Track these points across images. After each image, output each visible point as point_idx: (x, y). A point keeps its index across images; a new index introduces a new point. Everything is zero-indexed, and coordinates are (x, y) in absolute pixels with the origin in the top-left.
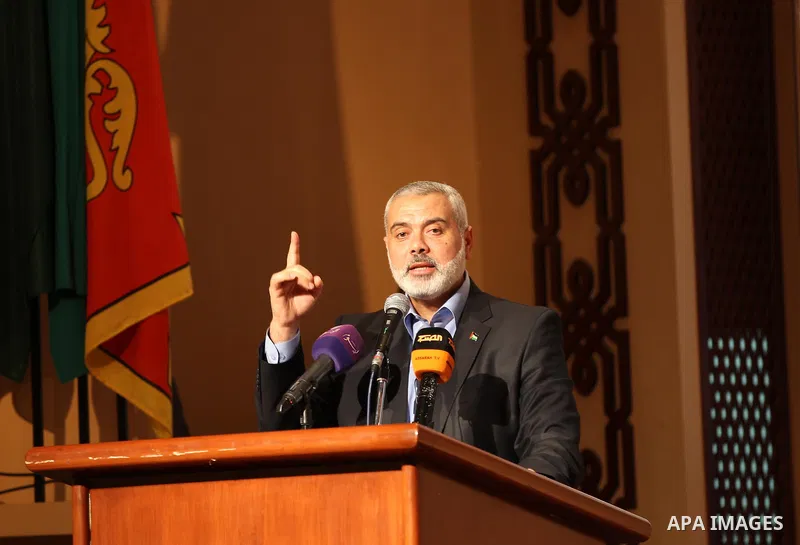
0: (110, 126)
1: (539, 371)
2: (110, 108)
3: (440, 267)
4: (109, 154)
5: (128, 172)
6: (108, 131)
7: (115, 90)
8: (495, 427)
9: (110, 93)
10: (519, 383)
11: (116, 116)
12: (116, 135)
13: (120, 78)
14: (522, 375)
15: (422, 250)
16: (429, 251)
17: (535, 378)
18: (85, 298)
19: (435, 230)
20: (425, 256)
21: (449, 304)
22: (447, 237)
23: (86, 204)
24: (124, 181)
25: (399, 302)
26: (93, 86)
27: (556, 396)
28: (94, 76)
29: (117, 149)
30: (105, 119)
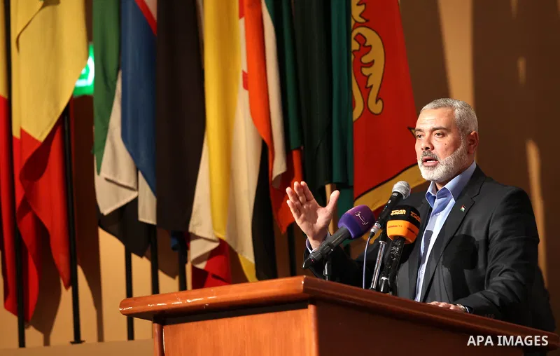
0: (366, 71)
1: (500, 232)
2: (365, 59)
3: (442, 160)
4: (366, 90)
5: (380, 102)
6: (364, 75)
7: (370, 47)
8: (467, 272)
9: (366, 49)
10: (487, 242)
11: (370, 64)
12: (371, 78)
13: (372, 38)
14: (490, 236)
15: (427, 148)
16: (433, 148)
17: (498, 237)
18: (352, 187)
19: (438, 134)
20: (430, 152)
21: (449, 186)
22: (449, 138)
23: (353, 123)
24: (376, 108)
25: (402, 187)
26: (355, 46)
27: (513, 249)
28: (355, 39)
29: (371, 87)
30: (361, 67)
